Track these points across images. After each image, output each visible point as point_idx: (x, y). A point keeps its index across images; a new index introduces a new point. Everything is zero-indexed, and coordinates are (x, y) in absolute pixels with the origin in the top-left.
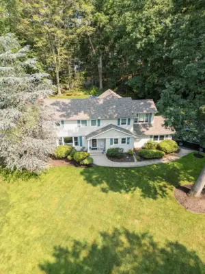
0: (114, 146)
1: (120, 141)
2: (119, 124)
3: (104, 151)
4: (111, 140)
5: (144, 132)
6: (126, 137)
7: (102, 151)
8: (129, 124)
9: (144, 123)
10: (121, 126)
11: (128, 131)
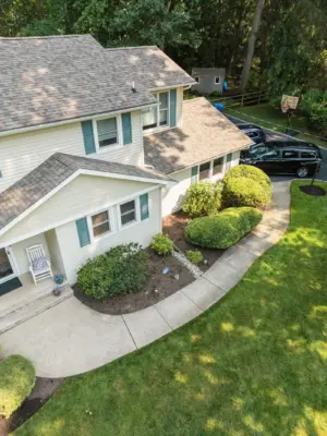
0: (98, 246)
1: (115, 218)
2: (90, 148)
3: (59, 279)
4: (81, 224)
5: (175, 159)
6: (133, 195)
7: (51, 286)
8: (128, 140)
9: (160, 129)
10: (102, 153)
11: (132, 170)
